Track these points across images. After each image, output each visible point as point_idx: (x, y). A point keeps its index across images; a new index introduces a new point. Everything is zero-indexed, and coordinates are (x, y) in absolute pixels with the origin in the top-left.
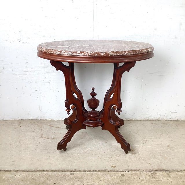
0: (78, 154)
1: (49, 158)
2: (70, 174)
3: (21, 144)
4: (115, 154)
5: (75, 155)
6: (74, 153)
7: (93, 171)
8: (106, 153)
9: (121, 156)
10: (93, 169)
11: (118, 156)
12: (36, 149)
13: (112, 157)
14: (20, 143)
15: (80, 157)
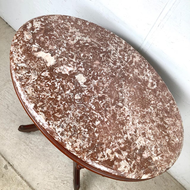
0: (35, 147)
1: (8, 130)
2: (4, 166)
3: (5, 87)
4: (65, 177)
5: (31, 145)
6: (33, 142)
7: (25, 181)
8: (60, 168)
9: (67, 185)
10: (28, 178)
11: (65, 182)
12: (8, 107)
13: (59, 179)
14: (5, 85)
15: (32, 153)
